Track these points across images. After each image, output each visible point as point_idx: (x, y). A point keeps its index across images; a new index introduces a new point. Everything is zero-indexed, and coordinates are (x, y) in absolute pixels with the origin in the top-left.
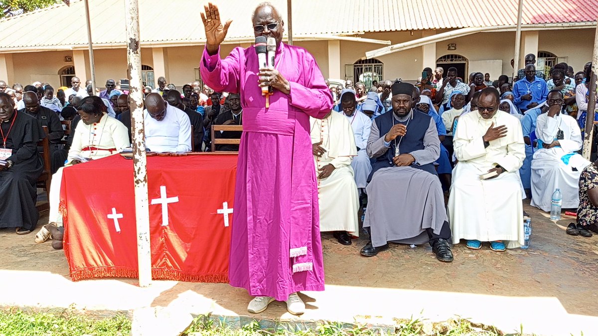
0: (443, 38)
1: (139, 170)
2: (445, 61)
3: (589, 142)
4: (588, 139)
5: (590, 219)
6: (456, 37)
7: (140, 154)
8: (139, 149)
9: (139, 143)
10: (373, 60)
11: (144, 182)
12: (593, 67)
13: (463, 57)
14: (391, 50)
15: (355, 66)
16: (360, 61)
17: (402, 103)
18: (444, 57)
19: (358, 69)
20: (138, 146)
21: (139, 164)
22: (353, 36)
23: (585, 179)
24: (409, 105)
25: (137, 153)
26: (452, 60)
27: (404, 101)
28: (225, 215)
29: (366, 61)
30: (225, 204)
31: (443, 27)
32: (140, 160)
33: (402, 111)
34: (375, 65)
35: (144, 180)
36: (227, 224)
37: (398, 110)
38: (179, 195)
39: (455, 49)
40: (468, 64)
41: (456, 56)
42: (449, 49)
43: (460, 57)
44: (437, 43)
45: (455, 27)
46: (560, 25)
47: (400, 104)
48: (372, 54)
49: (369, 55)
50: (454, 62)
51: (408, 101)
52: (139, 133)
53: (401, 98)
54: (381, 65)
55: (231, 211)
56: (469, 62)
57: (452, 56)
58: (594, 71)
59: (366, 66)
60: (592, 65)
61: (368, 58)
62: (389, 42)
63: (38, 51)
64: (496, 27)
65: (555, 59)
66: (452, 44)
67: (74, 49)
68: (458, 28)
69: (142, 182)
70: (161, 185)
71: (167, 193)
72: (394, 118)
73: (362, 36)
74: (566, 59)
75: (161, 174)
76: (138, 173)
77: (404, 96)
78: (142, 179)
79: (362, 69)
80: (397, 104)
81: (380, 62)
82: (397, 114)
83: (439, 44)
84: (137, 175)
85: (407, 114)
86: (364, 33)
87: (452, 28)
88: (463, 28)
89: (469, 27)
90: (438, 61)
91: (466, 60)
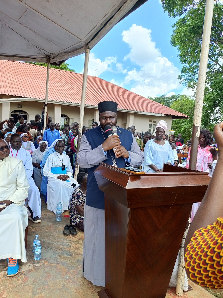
0: (14, 101)
2: (16, 113)
3: (77, 170)
4: (77, 168)
5: (77, 221)
6: (21, 101)
12: (79, 129)
13: (26, 112)
18: (16, 111)
23: (74, 198)
26: (20, 113)
31: (13, 95)
39: (21, 108)
41: (22, 111)
42: (18, 107)
43: (24, 112)
44: (10, 103)
45: (20, 96)
46: (70, 104)
56: (29, 115)
57: (20, 111)
58: (79, 131)
60: (79, 128)
64: (41, 100)
65: (68, 118)
66: (19, 104)
68: (21, 97)
74: (73, 119)
83: (12, 104)
87: (18, 96)
88: (25, 97)
89: (28, 97)
90: (12, 112)
91: (27, 114)
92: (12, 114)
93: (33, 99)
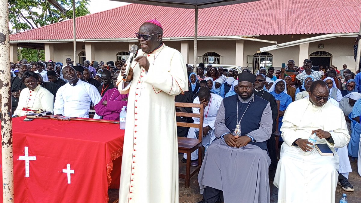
0: (314, 40)
1: (4, 134)
2: (316, 55)
6: (323, 39)
7: (5, 123)
8: (4, 118)
9: (5, 113)
10: (266, 53)
11: (8, 144)
13: (329, 53)
14: (277, 47)
15: (254, 57)
16: (257, 54)
17: (245, 88)
18: (315, 53)
19: (256, 58)
20: (3, 116)
21: (4, 130)
22: (252, 37)
24: (251, 90)
25: (3, 121)
26: (320, 55)
27: (247, 87)
28: (68, 174)
29: (260, 54)
30: (68, 166)
31: (314, 33)
32: (5, 127)
33: (244, 94)
34: (267, 57)
35: (8, 143)
36: (69, 182)
37: (242, 94)
38: (36, 155)
39: (323, 48)
40: (332, 58)
41: (324, 52)
42: (319, 48)
43: (326, 53)
44: (309, 43)
45: (322, 33)
47: (243, 89)
48: (265, 49)
49: (262, 50)
50: (322, 56)
51: (250, 87)
52: (5, 106)
53: (244, 84)
54: (271, 57)
55: (73, 172)
56: (333, 57)
57: (321, 52)
59: (262, 57)
61: (261, 52)
62: (276, 42)
63: (66, 42)
64: (352, 34)
66: (321, 44)
67: (85, 42)
68: (324, 34)
69: (6, 144)
70: (25, 146)
71: (29, 153)
72: (239, 99)
73: (257, 38)
75: (25, 138)
76: (4, 137)
77: (247, 83)
78: (6, 142)
79: (258, 59)
80: (241, 89)
81: (271, 55)
82: (241, 97)
83: (311, 45)
84: (3, 138)
85: (249, 97)
86: (259, 36)
87: (320, 33)
88: (328, 33)
89: (333, 33)
90: (310, 55)
91: (331, 55)
92: (310, 57)
93: (341, 34)
